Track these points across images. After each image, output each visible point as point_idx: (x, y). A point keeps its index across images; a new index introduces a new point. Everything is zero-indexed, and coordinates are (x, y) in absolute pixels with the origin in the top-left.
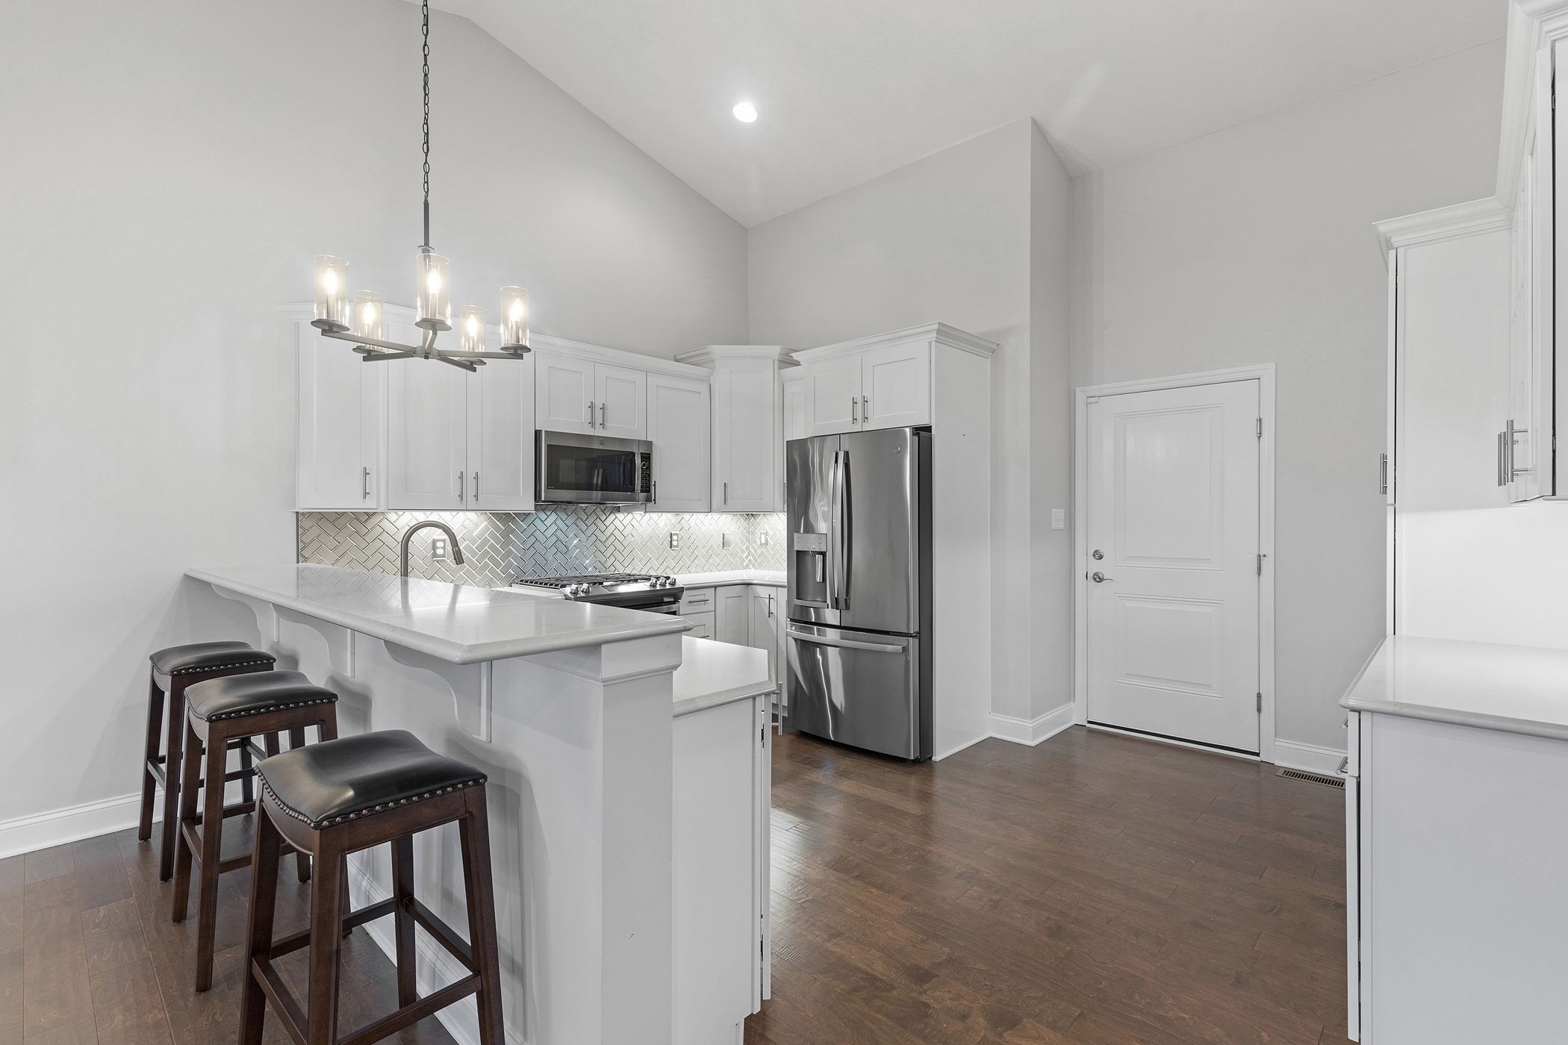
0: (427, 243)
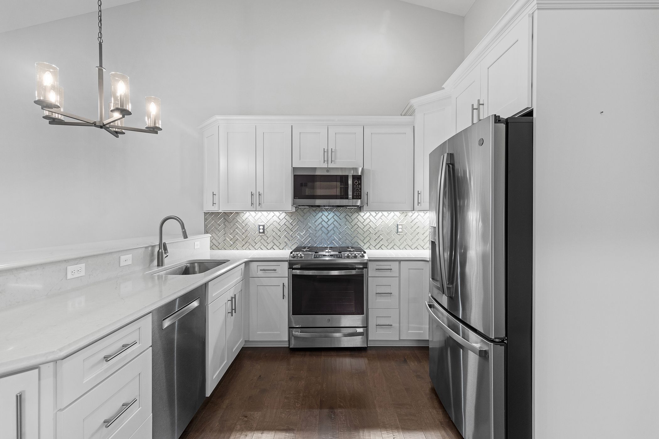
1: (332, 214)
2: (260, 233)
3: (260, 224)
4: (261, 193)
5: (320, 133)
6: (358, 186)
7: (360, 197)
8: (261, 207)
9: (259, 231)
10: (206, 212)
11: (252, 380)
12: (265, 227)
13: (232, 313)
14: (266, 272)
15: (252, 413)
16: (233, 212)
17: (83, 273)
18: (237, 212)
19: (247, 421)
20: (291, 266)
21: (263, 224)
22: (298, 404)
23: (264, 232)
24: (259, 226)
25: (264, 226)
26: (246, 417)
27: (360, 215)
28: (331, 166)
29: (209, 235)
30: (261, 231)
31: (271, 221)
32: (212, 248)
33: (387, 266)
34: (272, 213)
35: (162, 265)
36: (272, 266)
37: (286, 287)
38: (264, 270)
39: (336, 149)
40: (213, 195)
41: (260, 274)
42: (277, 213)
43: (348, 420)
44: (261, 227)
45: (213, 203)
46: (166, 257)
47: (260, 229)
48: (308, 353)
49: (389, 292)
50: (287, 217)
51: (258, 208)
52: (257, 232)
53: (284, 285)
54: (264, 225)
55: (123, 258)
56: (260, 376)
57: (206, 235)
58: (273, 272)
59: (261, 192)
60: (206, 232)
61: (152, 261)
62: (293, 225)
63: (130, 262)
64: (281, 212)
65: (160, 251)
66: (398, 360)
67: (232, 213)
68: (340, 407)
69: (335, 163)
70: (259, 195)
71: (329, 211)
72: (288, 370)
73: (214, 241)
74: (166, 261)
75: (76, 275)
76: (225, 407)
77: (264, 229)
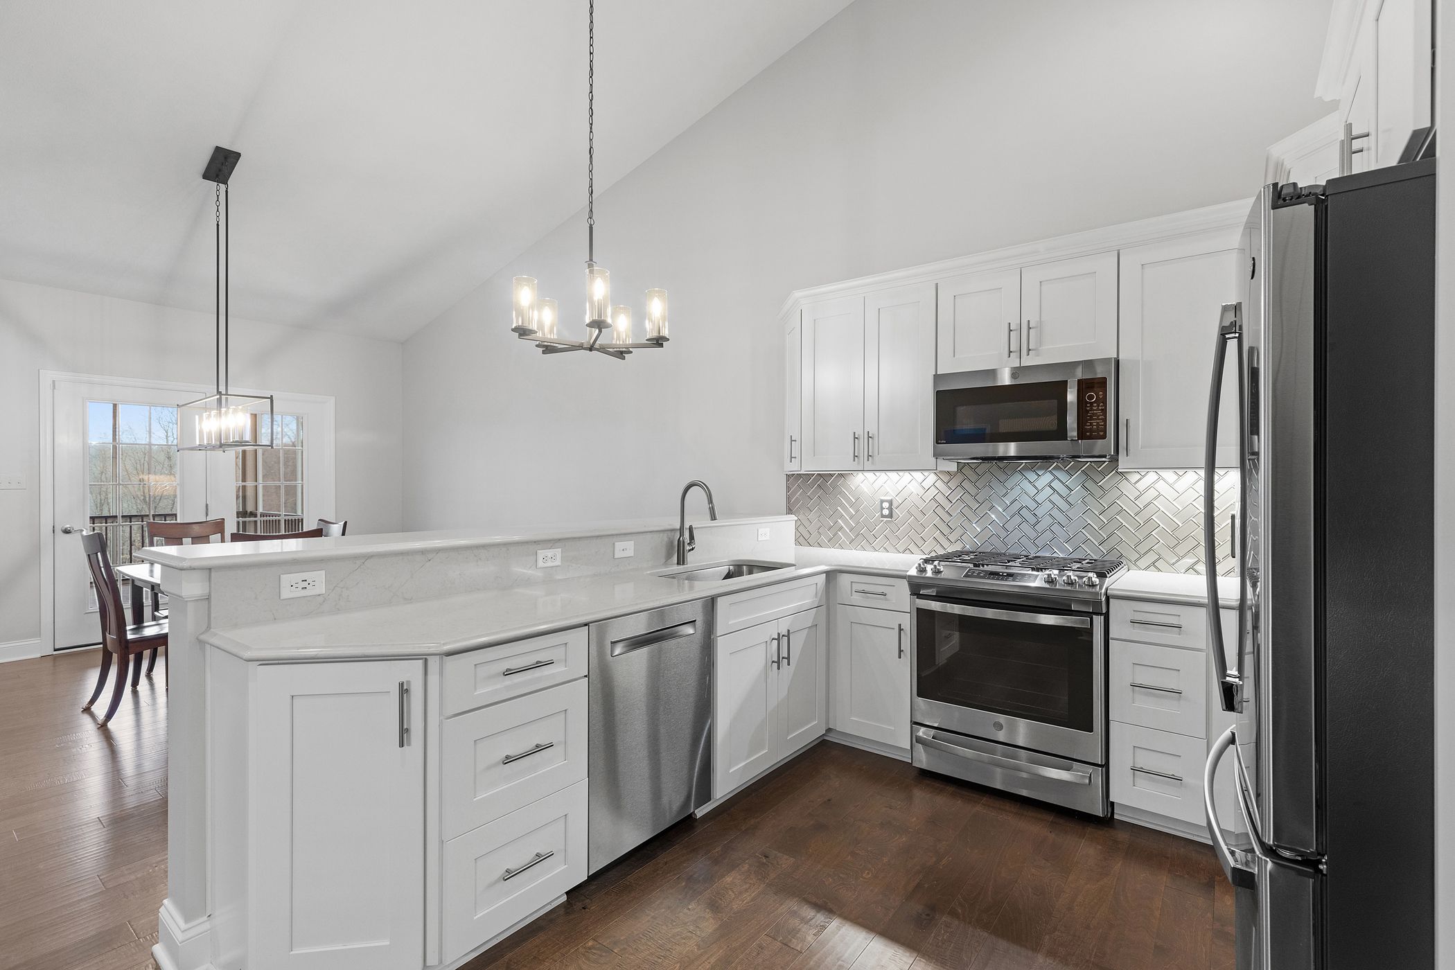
0: (591, 260)
1: (1047, 477)
2: (883, 516)
3: (883, 498)
4: (873, 434)
5: (1001, 288)
6: (1098, 406)
7: (1102, 433)
8: (873, 463)
9: (882, 512)
10: (789, 473)
11: (813, 802)
12: (893, 504)
13: (778, 662)
14: (868, 598)
15: (779, 854)
16: (835, 472)
17: (558, 563)
18: (841, 472)
19: (765, 864)
20: (917, 588)
21: (890, 498)
22: (868, 873)
23: (891, 515)
24: (882, 501)
25: (891, 502)
26: (766, 857)
27: (1126, 479)
28: (1027, 361)
29: (794, 517)
30: (886, 512)
31: (905, 494)
32: (798, 542)
33: (1170, 617)
34: (907, 474)
35: (683, 564)
36: (878, 585)
37: (906, 634)
38: (864, 592)
39: (1042, 320)
40: (792, 441)
41: (857, 599)
42: (918, 476)
43: (952, 945)
44: (886, 505)
45: (791, 457)
46: (690, 550)
47: (882, 508)
48: (951, 789)
49: (1176, 688)
50: (939, 484)
51: (868, 465)
52: (877, 515)
53: (900, 630)
54: (892, 500)
55: (619, 545)
56: (829, 800)
57: (788, 515)
58: (880, 599)
59: (873, 431)
60: (790, 511)
61: (669, 556)
62: (953, 502)
63: (630, 553)
64: (926, 474)
65: (681, 538)
66: (1186, 876)
67: (832, 475)
68: (953, 913)
69: (1038, 355)
70: (869, 437)
71: (1040, 468)
72: (887, 807)
73: (801, 529)
74: (690, 557)
75: (549, 564)
76: (743, 828)
77: (890, 509)
